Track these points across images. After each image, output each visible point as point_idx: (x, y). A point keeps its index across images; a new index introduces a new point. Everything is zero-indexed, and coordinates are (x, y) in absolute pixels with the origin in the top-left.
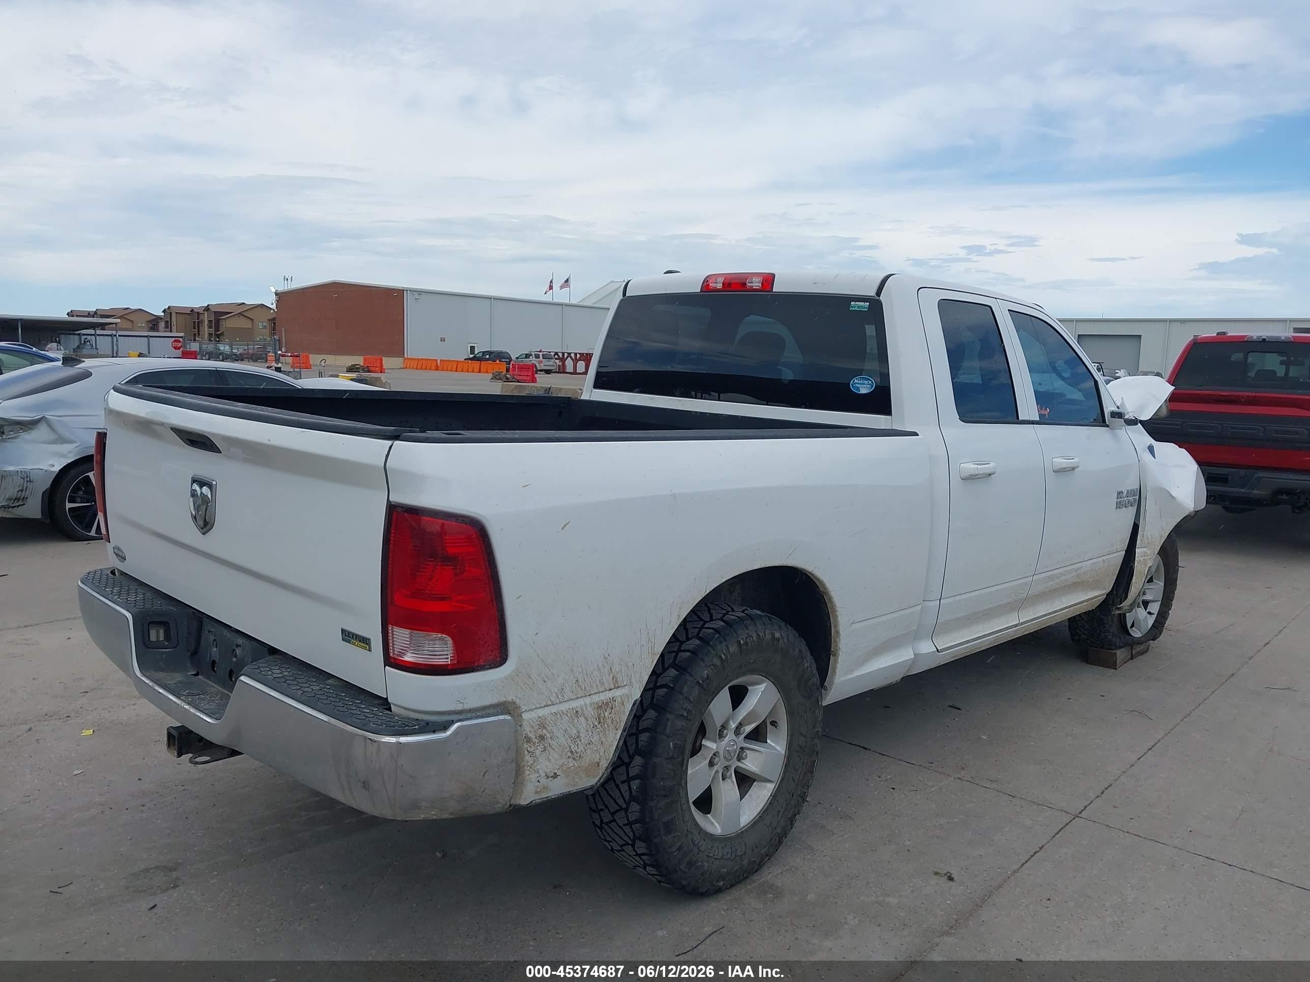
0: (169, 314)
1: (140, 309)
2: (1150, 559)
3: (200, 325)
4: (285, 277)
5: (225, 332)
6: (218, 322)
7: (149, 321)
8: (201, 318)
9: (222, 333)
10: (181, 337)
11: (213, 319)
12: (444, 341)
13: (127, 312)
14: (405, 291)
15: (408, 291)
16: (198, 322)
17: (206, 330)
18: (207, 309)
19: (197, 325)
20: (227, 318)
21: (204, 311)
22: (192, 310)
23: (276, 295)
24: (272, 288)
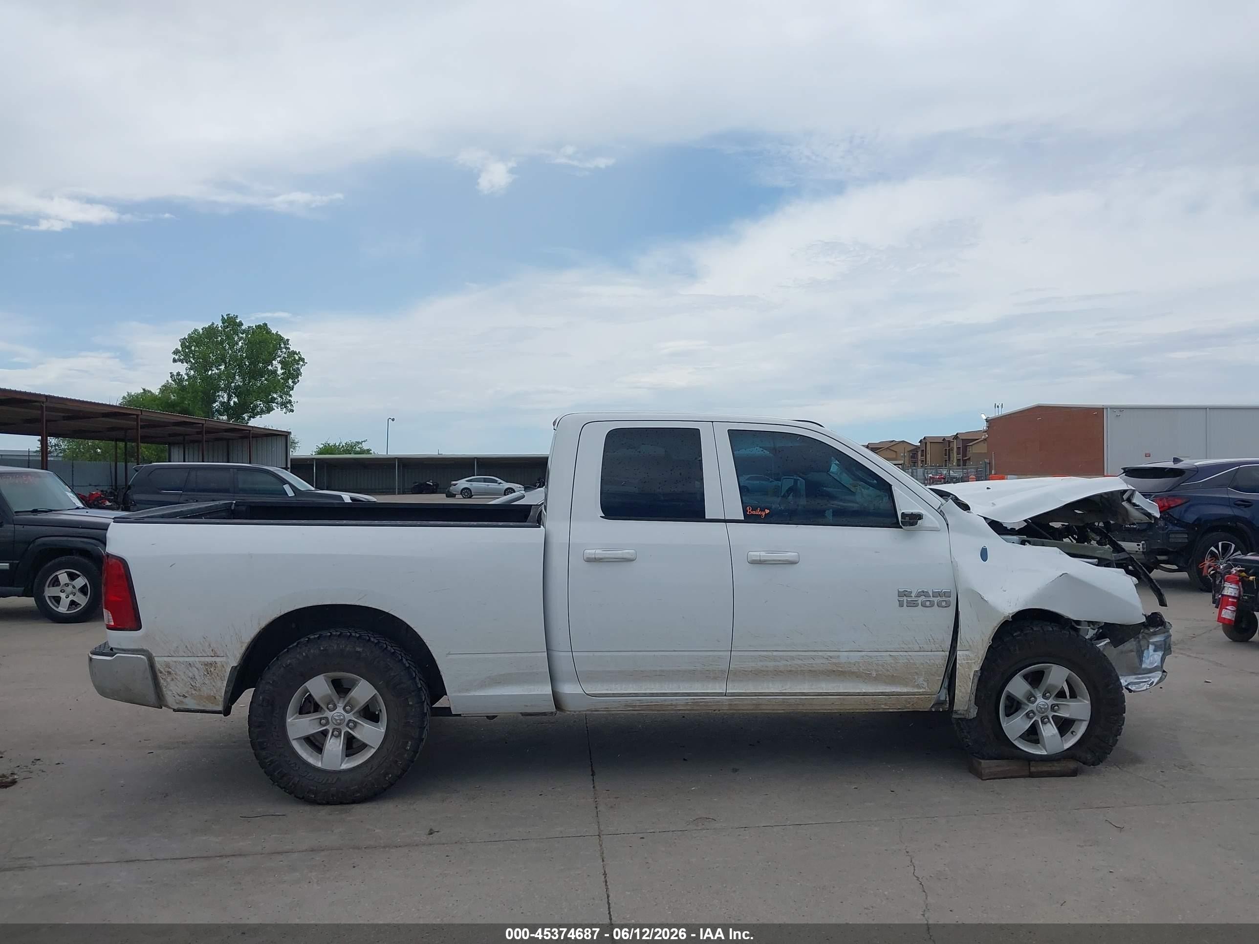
0: (924, 444)
1: (903, 441)
2: (974, 663)
3: (951, 452)
4: (995, 404)
5: (971, 458)
6: (965, 448)
7: (910, 451)
8: (951, 445)
9: (970, 458)
10: (901, 464)
11: (961, 446)
12: (1150, 456)
13: (892, 444)
14: (1105, 410)
15: (1109, 409)
16: (949, 450)
17: (955, 456)
18: (956, 437)
19: (948, 453)
20: (974, 444)
21: (953, 439)
22: (944, 439)
23: (987, 422)
24: (983, 415)
